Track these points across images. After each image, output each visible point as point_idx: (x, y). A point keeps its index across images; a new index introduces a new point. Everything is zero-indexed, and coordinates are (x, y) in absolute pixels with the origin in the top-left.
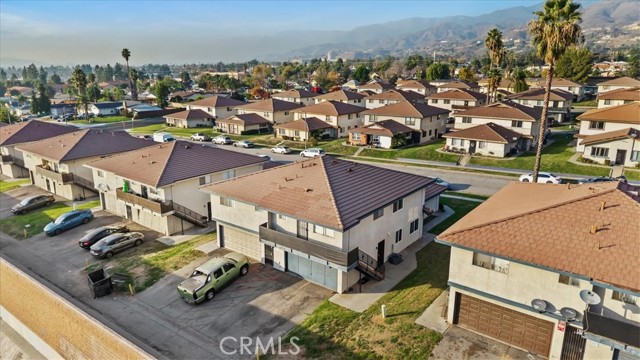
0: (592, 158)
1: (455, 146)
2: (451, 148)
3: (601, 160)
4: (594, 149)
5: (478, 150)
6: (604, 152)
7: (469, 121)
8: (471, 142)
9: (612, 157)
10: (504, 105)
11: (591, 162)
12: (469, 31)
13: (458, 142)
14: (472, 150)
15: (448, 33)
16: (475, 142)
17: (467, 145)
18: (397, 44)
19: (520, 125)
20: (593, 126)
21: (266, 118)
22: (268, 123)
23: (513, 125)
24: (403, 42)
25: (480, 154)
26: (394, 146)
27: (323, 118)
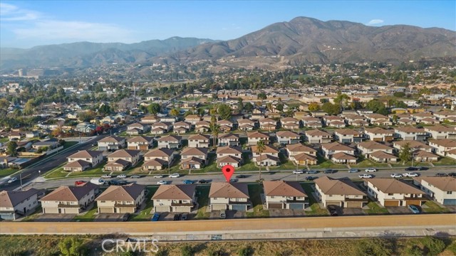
7: (222, 155)
12: (129, 55)
15: (114, 56)
18: (76, 62)
23: (236, 155)
24: (82, 61)
26: (201, 167)
27: (161, 158)
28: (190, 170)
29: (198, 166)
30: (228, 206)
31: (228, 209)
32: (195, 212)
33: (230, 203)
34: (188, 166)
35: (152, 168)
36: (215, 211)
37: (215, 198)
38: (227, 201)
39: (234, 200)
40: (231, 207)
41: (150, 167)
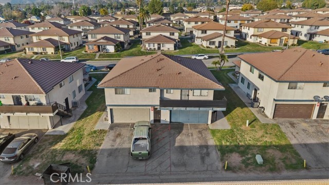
0: (210, 46)
1: (151, 47)
2: (148, 49)
3: (213, 47)
4: (210, 42)
5: (162, 48)
6: (213, 43)
7: (150, 35)
8: (158, 44)
9: (217, 44)
10: (163, 25)
11: (210, 48)
13: (152, 45)
14: (159, 48)
16: (160, 44)
17: (156, 46)
19: (173, 34)
20: (202, 33)
21: (7, 42)
22: (11, 45)
23: (171, 35)
25: (163, 50)
26: (117, 51)
27: (56, 38)
28: (98, 54)
29: (111, 49)
30: (157, 113)
31: (157, 120)
32: (65, 128)
33: (165, 103)
34: (96, 49)
35: (40, 50)
36: (119, 125)
37: (119, 90)
38: (154, 98)
39: (175, 95)
40: (165, 116)
41: (36, 50)
